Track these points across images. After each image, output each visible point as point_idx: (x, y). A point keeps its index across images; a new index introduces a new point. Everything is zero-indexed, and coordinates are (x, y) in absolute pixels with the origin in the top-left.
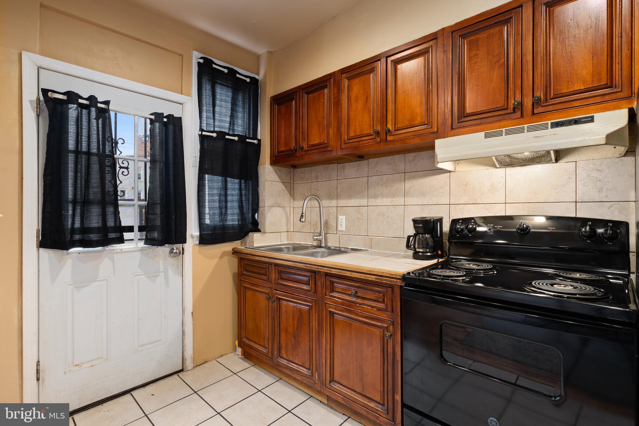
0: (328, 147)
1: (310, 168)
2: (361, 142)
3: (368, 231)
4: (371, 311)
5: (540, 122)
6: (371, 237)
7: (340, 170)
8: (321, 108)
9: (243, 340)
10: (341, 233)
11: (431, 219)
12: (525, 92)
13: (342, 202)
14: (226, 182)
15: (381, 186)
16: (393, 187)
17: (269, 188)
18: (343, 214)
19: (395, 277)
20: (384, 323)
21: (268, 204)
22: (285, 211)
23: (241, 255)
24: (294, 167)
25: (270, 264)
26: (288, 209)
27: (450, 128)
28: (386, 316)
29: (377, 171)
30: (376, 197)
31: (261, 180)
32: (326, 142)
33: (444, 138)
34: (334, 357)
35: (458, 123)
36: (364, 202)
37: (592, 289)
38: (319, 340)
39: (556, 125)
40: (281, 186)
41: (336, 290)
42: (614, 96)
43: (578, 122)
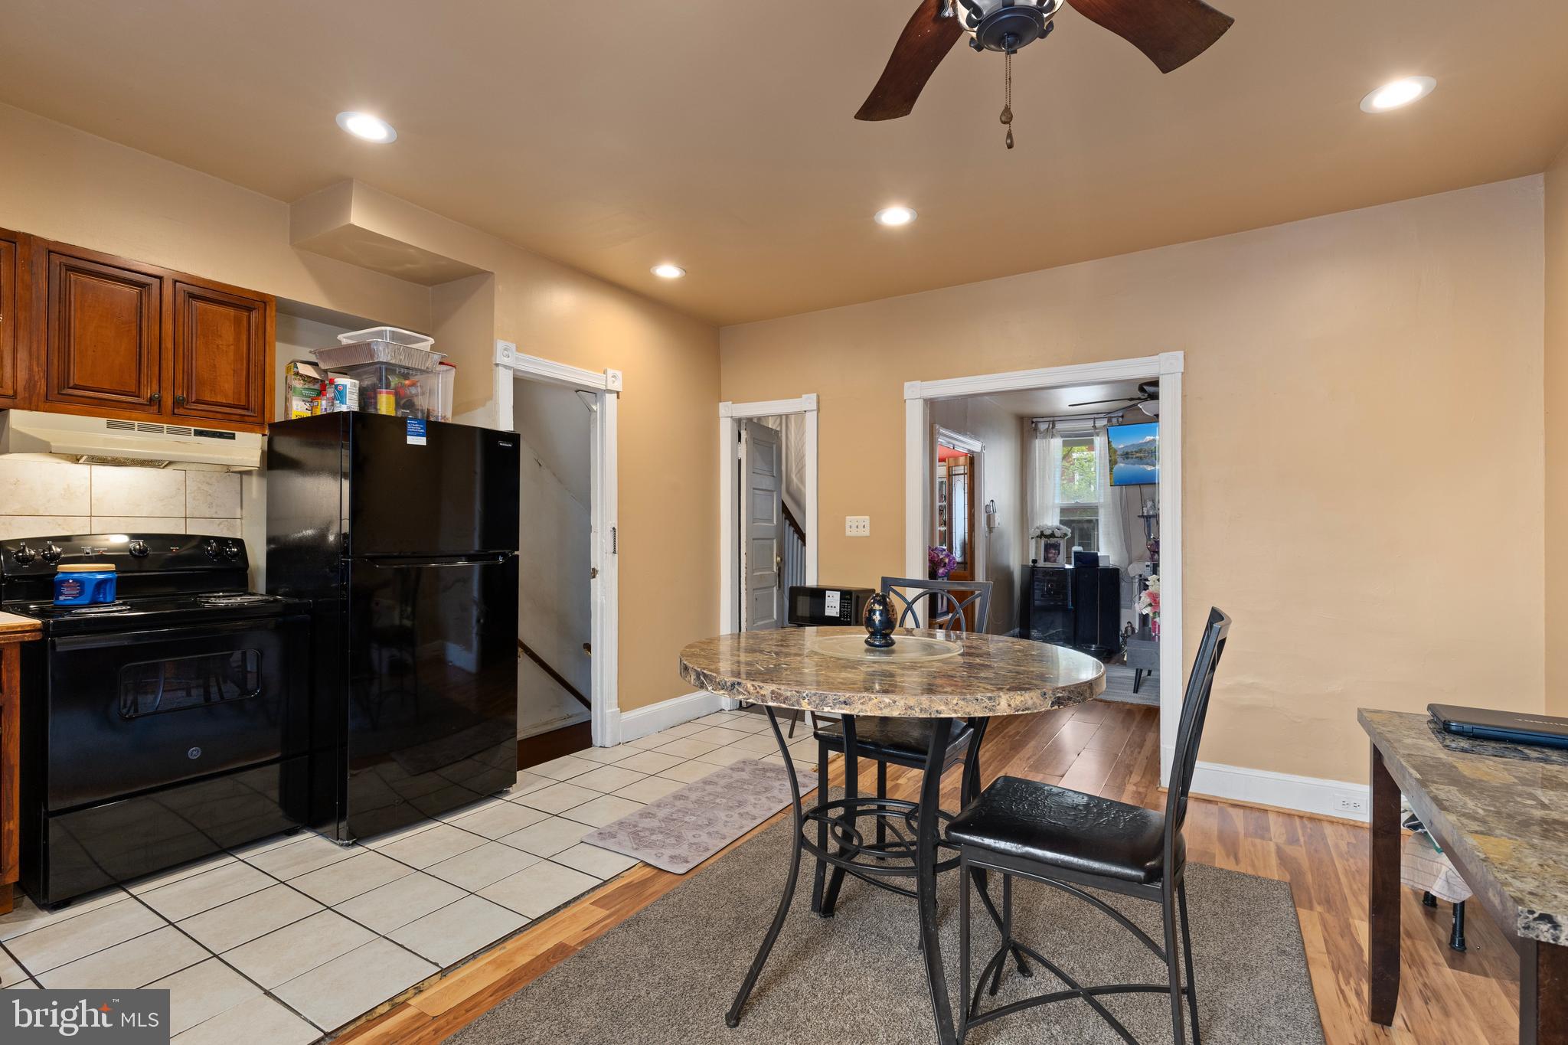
5: (181, 425)
12: (164, 385)
27: (43, 398)
35: (60, 394)
39: (198, 433)
42: (251, 419)
43: (221, 435)
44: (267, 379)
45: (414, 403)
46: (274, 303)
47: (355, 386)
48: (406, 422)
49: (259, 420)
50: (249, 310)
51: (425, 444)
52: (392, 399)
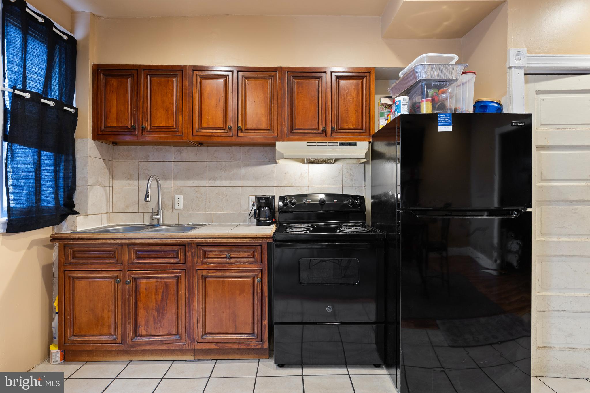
0: (178, 132)
1: (138, 147)
2: (213, 133)
3: (208, 208)
4: (243, 266)
5: (334, 141)
6: (213, 213)
7: (176, 153)
8: (169, 95)
9: (70, 339)
10: (178, 211)
11: (270, 197)
12: (327, 123)
13: (178, 183)
14: (39, 155)
15: (220, 170)
16: (231, 171)
17: (92, 165)
18: (181, 193)
19: (266, 237)
20: (254, 273)
21: (90, 182)
22: (105, 191)
23: (65, 241)
24: (115, 143)
25: (121, 245)
26: (108, 188)
27: (286, 136)
28: (256, 267)
29: (216, 157)
30: (215, 179)
31: (79, 155)
32: (175, 127)
33: (282, 141)
34: (206, 314)
35: (291, 133)
36: (203, 183)
37: (363, 228)
38: (189, 304)
39: (341, 144)
40: (101, 163)
41: (208, 257)
42: (364, 134)
43: (350, 144)
44: (371, 112)
45: (445, 105)
46: (374, 71)
47: (406, 100)
48: (437, 116)
49: (367, 134)
50: (362, 78)
51: (451, 130)
52: (430, 104)
